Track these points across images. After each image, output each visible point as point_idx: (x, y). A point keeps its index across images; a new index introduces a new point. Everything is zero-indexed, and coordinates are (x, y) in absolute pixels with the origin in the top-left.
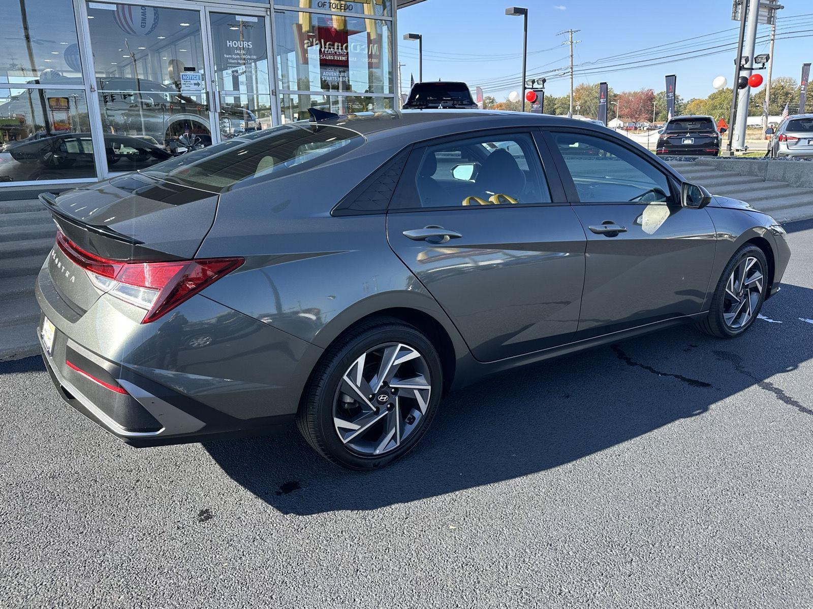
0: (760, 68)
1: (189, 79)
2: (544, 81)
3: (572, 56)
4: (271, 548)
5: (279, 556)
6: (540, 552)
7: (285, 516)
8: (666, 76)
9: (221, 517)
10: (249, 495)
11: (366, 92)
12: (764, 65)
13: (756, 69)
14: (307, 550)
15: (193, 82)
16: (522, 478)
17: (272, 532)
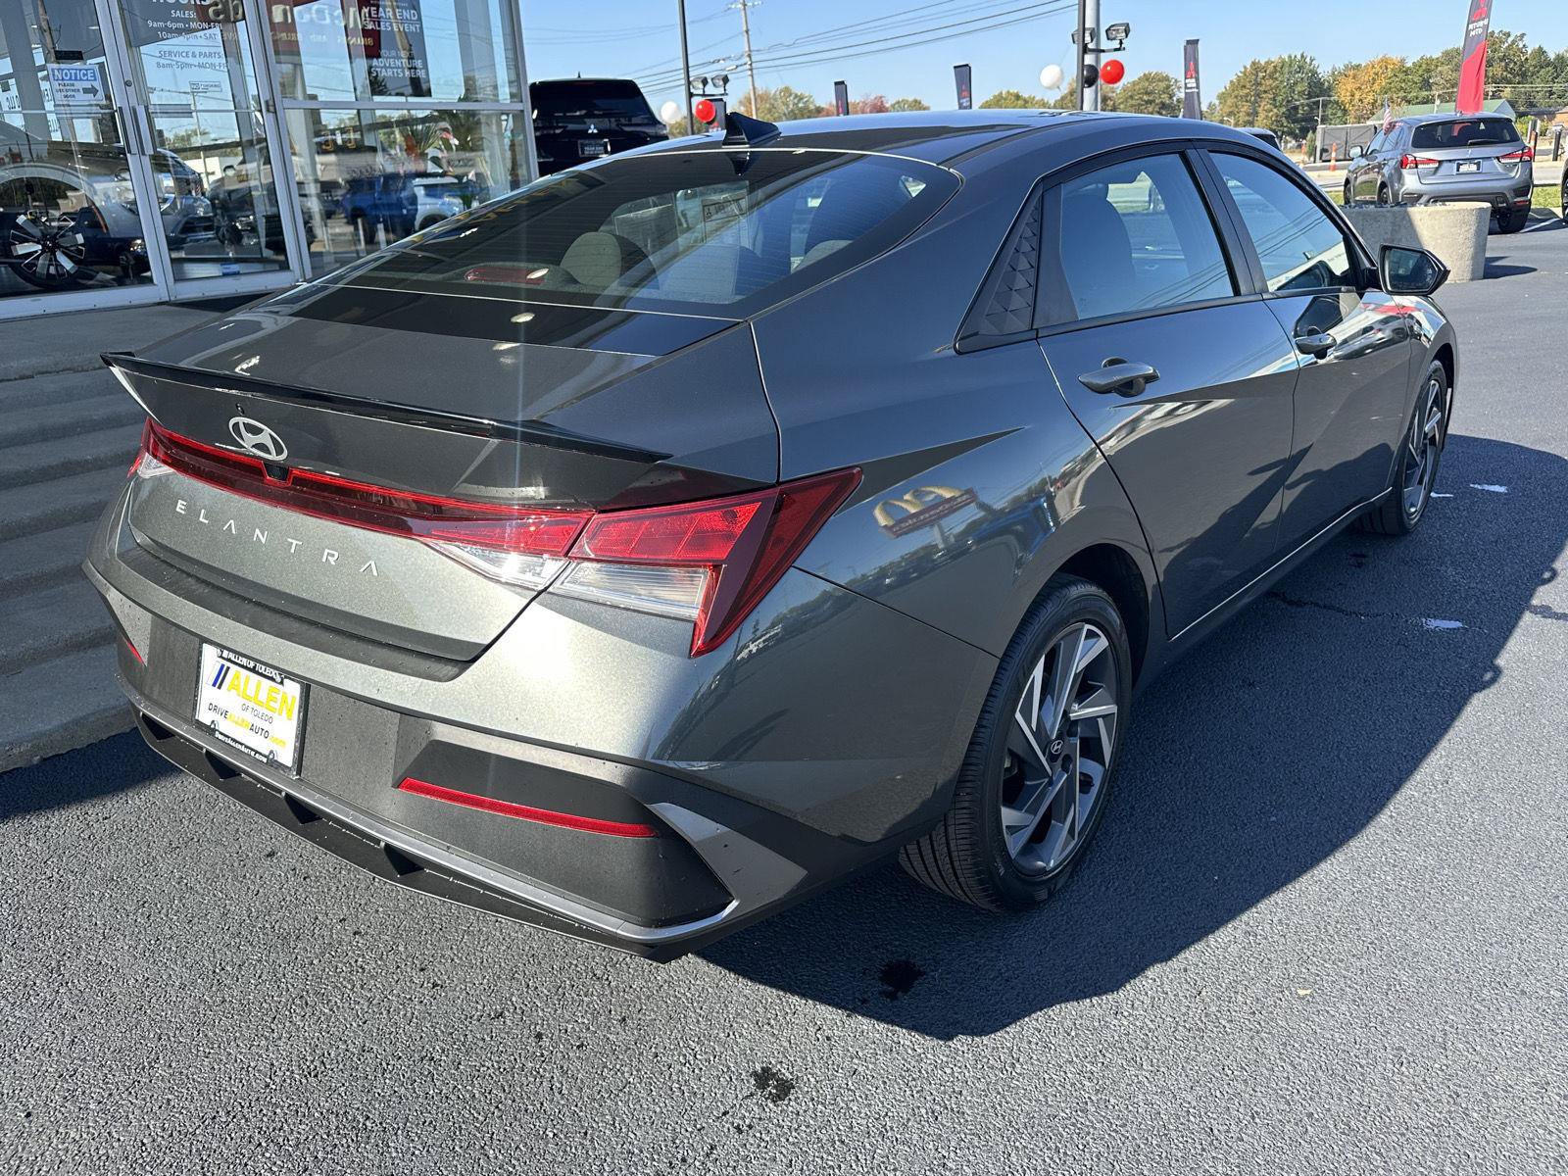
0: (1116, 50)
1: (70, 79)
2: (726, 80)
3: (747, 32)
4: (991, 1127)
5: (1022, 1141)
6: (1502, 1004)
7: (950, 1043)
8: (955, 67)
9: (812, 1080)
10: (827, 1013)
11: (460, 100)
12: (1121, 43)
13: (1109, 51)
14: (1068, 1111)
15: (79, 85)
16: (1329, 862)
17: (957, 1089)
